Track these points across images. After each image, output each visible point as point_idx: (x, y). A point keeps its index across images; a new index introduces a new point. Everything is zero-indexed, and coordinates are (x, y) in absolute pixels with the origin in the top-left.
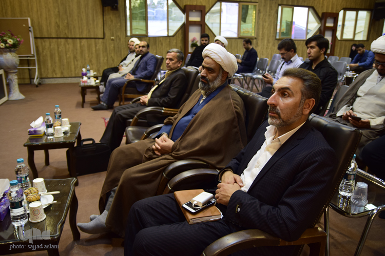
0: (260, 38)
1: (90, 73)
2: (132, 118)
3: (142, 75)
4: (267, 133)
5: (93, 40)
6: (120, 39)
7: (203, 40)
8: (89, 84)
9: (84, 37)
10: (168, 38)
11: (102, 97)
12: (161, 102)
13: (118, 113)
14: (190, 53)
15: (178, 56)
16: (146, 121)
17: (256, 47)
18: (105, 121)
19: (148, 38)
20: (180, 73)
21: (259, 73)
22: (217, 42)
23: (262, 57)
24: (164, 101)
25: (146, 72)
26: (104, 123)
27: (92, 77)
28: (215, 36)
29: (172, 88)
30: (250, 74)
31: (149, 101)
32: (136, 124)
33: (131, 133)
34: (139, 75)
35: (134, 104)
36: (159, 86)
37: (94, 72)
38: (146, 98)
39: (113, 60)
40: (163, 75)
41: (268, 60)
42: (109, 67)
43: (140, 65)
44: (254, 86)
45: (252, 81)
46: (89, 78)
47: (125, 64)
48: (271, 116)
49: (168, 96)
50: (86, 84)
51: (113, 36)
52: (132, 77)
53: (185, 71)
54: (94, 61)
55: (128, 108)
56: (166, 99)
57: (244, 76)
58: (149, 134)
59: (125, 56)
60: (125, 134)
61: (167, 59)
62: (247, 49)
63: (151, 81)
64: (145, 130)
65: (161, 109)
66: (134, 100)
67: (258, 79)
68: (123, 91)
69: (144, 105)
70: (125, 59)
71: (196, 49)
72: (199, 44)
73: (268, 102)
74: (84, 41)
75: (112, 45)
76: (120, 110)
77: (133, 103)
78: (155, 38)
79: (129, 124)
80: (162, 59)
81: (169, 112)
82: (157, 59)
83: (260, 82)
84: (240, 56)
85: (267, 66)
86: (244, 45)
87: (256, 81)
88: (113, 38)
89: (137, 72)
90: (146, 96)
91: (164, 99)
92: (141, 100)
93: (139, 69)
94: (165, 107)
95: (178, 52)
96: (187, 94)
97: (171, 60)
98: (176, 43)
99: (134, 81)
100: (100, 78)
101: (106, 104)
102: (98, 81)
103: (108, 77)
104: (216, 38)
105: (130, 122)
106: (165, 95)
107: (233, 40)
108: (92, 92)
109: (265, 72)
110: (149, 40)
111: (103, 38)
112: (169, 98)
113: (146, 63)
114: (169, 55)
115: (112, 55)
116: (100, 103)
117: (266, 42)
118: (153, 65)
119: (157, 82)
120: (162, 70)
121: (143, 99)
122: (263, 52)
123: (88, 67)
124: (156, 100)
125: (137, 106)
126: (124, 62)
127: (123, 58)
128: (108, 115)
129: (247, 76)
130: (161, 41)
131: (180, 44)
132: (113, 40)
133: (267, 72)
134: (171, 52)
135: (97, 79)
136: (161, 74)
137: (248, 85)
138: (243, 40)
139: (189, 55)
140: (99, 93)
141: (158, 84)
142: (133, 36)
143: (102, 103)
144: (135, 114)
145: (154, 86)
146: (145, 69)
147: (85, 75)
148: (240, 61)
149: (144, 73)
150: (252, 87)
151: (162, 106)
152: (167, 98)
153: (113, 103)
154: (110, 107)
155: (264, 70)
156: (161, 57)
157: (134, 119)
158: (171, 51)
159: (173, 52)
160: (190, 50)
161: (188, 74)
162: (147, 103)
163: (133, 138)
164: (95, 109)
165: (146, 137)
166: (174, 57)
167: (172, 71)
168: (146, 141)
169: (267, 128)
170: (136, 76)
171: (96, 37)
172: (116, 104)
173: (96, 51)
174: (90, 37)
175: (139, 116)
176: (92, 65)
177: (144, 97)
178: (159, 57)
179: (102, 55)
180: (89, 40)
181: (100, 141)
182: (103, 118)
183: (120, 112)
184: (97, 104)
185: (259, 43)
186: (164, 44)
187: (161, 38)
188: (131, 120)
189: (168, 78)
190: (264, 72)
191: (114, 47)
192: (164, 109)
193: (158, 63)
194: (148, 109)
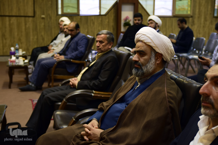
0: (197, 16)
1: (18, 53)
2: (61, 101)
3: (73, 56)
4: (200, 123)
5: (23, 18)
6: (50, 18)
7: (136, 20)
8: (17, 64)
9: (14, 14)
10: (100, 17)
11: (31, 77)
12: (91, 85)
13: (46, 96)
14: (122, 32)
15: (108, 38)
16: (75, 104)
17: (192, 26)
18: (33, 103)
19: (79, 17)
20: (111, 55)
21: (195, 53)
22: (151, 21)
23: (198, 37)
24: (94, 83)
25: (77, 52)
26: (31, 106)
27: (20, 56)
28: (149, 15)
29: (102, 71)
30: (185, 55)
31: (79, 83)
32: (65, 108)
33: (59, 117)
34: (69, 56)
35: (64, 86)
36: (90, 68)
37: (23, 51)
38: (76, 81)
39: (43, 39)
40: (94, 56)
41: (205, 39)
42: (39, 46)
43: (70, 46)
44: (190, 67)
45: (187, 62)
46: (17, 58)
47: (55, 44)
48: (204, 107)
49: (98, 78)
50: (14, 64)
51: (43, 14)
52: (62, 58)
53: (116, 53)
54: (23, 39)
55: (57, 91)
56: (96, 82)
57: (179, 57)
58: (77, 119)
59: (56, 35)
60: (52, 118)
61: (97, 41)
62: (182, 29)
63: (82, 62)
64: (74, 114)
65: (91, 93)
66: (64, 82)
67: (194, 59)
68: (53, 72)
69: (74, 88)
70: (55, 39)
71: (128, 28)
72: (132, 23)
73: (201, 91)
74: (13, 20)
75: (43, 24)
76: (49, 93)
77: (62, 85)
78: (87, 17)
79: (57, 108)
80: (94, 39)
81: (99, 96)
82: (88, 39)
83: (196, 62)
84: (175, 36)
85: (204, 45)
86: (179, 25)
87: (192, 62)
88: (43, 16)
89: (67, 53)
90: (76, 78)
91: (94, 82)
92: (70, 83)
93: (69, 50)
94: (95, 90)
95: (108, 34)
96: (118, 77)
97: (101, 42)
98: (108, 22)
99: (64, 62)
100: (29, 58)
101: (35, 85)
102: (26, 61)
103: (37, 56)
104: (150, 18)
105: (59, 105)
106: (95, 78)
107: (168, 19)
108: (20, 72)
109: (202, 52)
110: (81, 19)
111: (34, 17)
112: (100, 81)
113: (77, 44)
114: (99, 38)
115: (43, 33)
116: (28, 84)
117: (203, 20)
118: (84, 46)
119: (88, 63)
120: (93, 50)
121: (73, 81)
122: (199, 31)
123: (17, 46)
124: (86, 82)
125: (67, 89)
126: (55, 41)
127: (53, 37)
128: (36, 96)
129: (182, 57)
130: (92, 20)
131: (112, 24)
132: (43, 18)
133: (203, 53)
134: (101, 35)
135: (26, 59)
136: (92, 54)
137: (183, 65)
138: (178, 19)
139: (122, 34)
140: (28, 74)
141: (88, 67)
142: (64, 15)
143: (30, 84)
144: (64, 97)
145: (84, 68)
146: (76, 49)
147: (14, 54)
148: (174, 41)
149: (74, 54)
150: (188, 68)
151: (92, 89)
152: (97, 80)
153: (42, 84)
154: (38, 88)
155: (200, 50)
156: (93, 37)
157: (63, 102)
158: (100, 33)
159: (103, 34)
160: (123, 29)
161: (119, 56)
162: (77, 85)
163: (61, 123)
164: (23, 90)
165: (74, 123)
166: (103, 39)
167: (103, 53)
168: (75, 127)
169: (200, 117)
170: (66, 56)
171: (26, 15)
172: (45, 85)
173: (26, 29)
174: (20, 15)
175: (68, 100)
176: (21, 43)
177: (73, 79)
178: (90, 37)
179: (31, 34)
180: (19, 18)
181: (26, 125)
182: (31, 100)
183: (48, 95)
184: (25, 84)
185: (196, 21)
186: (96, 23)
187: (93, 18)
188: (60, 103)
189: (99, 60)
190: (200, 52)
191: (44, 26)
192: (94, 92)
193: (89, 44)
194: (78, 92)
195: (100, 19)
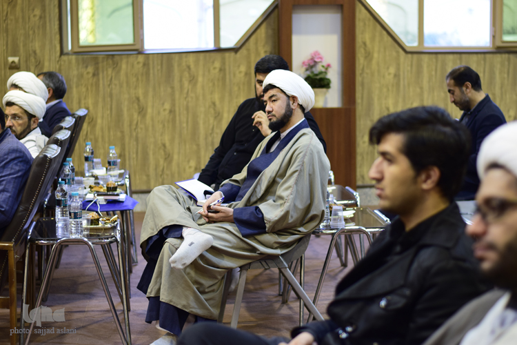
10: (218, 55)
51: (16, 53)
88: (15, 60)
110: (146, 64)
130: (188, 67)
132: (13, 67)
186: (200, 80)
187: (191, 58)
195: (217, 65)
